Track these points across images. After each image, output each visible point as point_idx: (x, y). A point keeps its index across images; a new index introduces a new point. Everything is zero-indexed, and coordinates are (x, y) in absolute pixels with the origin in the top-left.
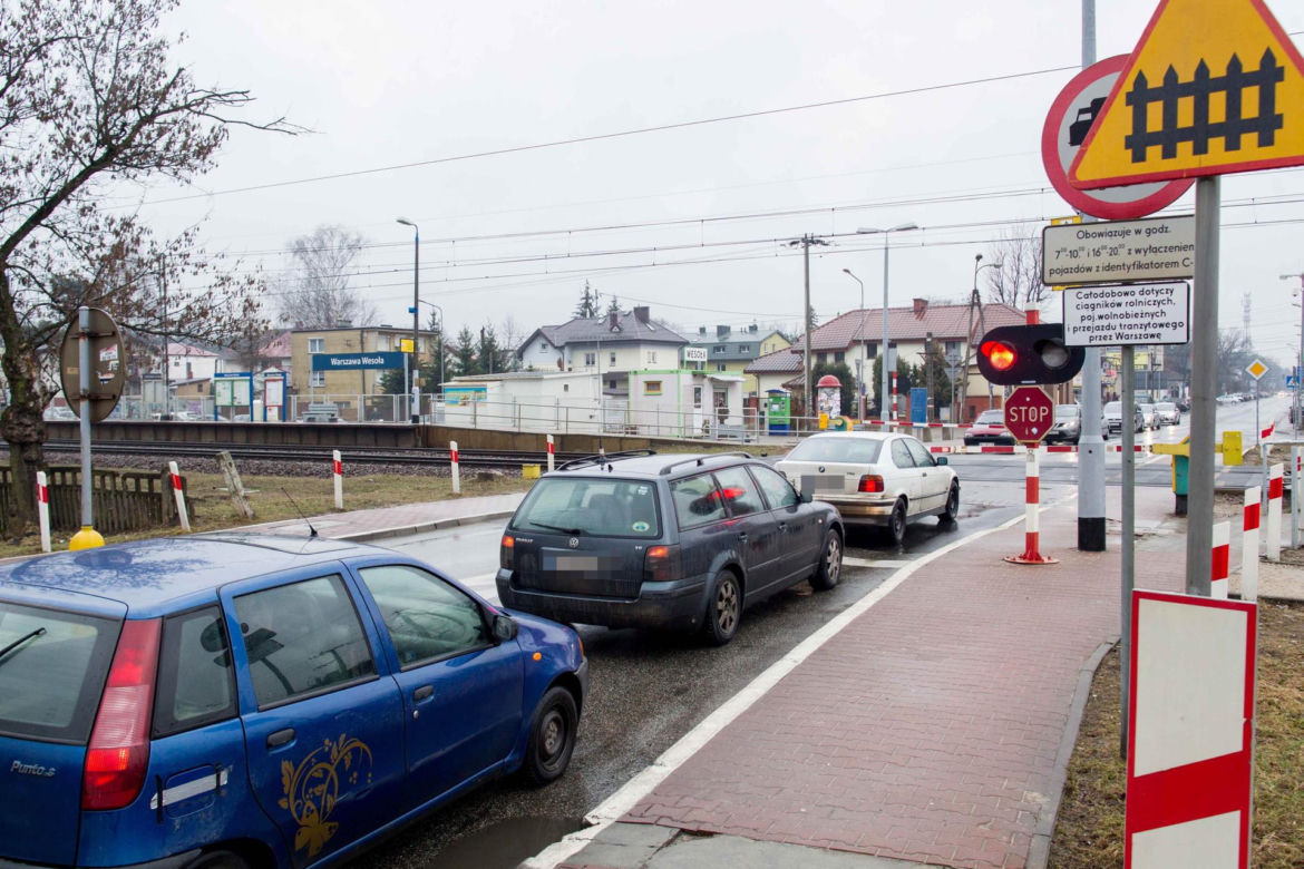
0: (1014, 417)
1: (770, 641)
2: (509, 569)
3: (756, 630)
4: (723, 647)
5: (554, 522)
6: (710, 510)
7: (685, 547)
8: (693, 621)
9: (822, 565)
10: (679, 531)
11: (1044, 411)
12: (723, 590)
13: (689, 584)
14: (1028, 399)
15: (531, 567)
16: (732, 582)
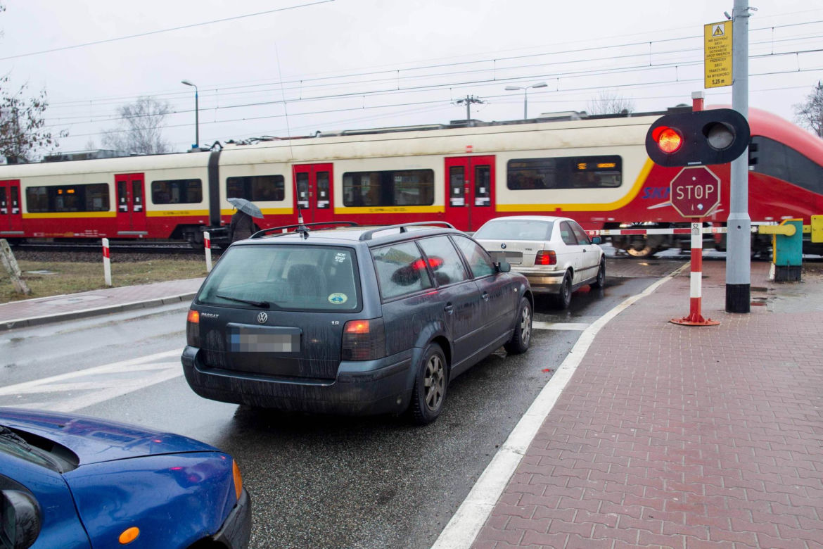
0: (680, 195)
1: (480, 417)
2: (195, 347)
3: (462, 402)
4: (431, 426)
5: (241, 295)
6: (415, 279)
7: (388, 319)
8: (399, 402)
9: (517, 331)
10: (382, 304)
11: (710, 189)
12: (430, 365)
13: (393, 363)
14: (694, 179)
15: (217, 345)
16: (440, 356)
